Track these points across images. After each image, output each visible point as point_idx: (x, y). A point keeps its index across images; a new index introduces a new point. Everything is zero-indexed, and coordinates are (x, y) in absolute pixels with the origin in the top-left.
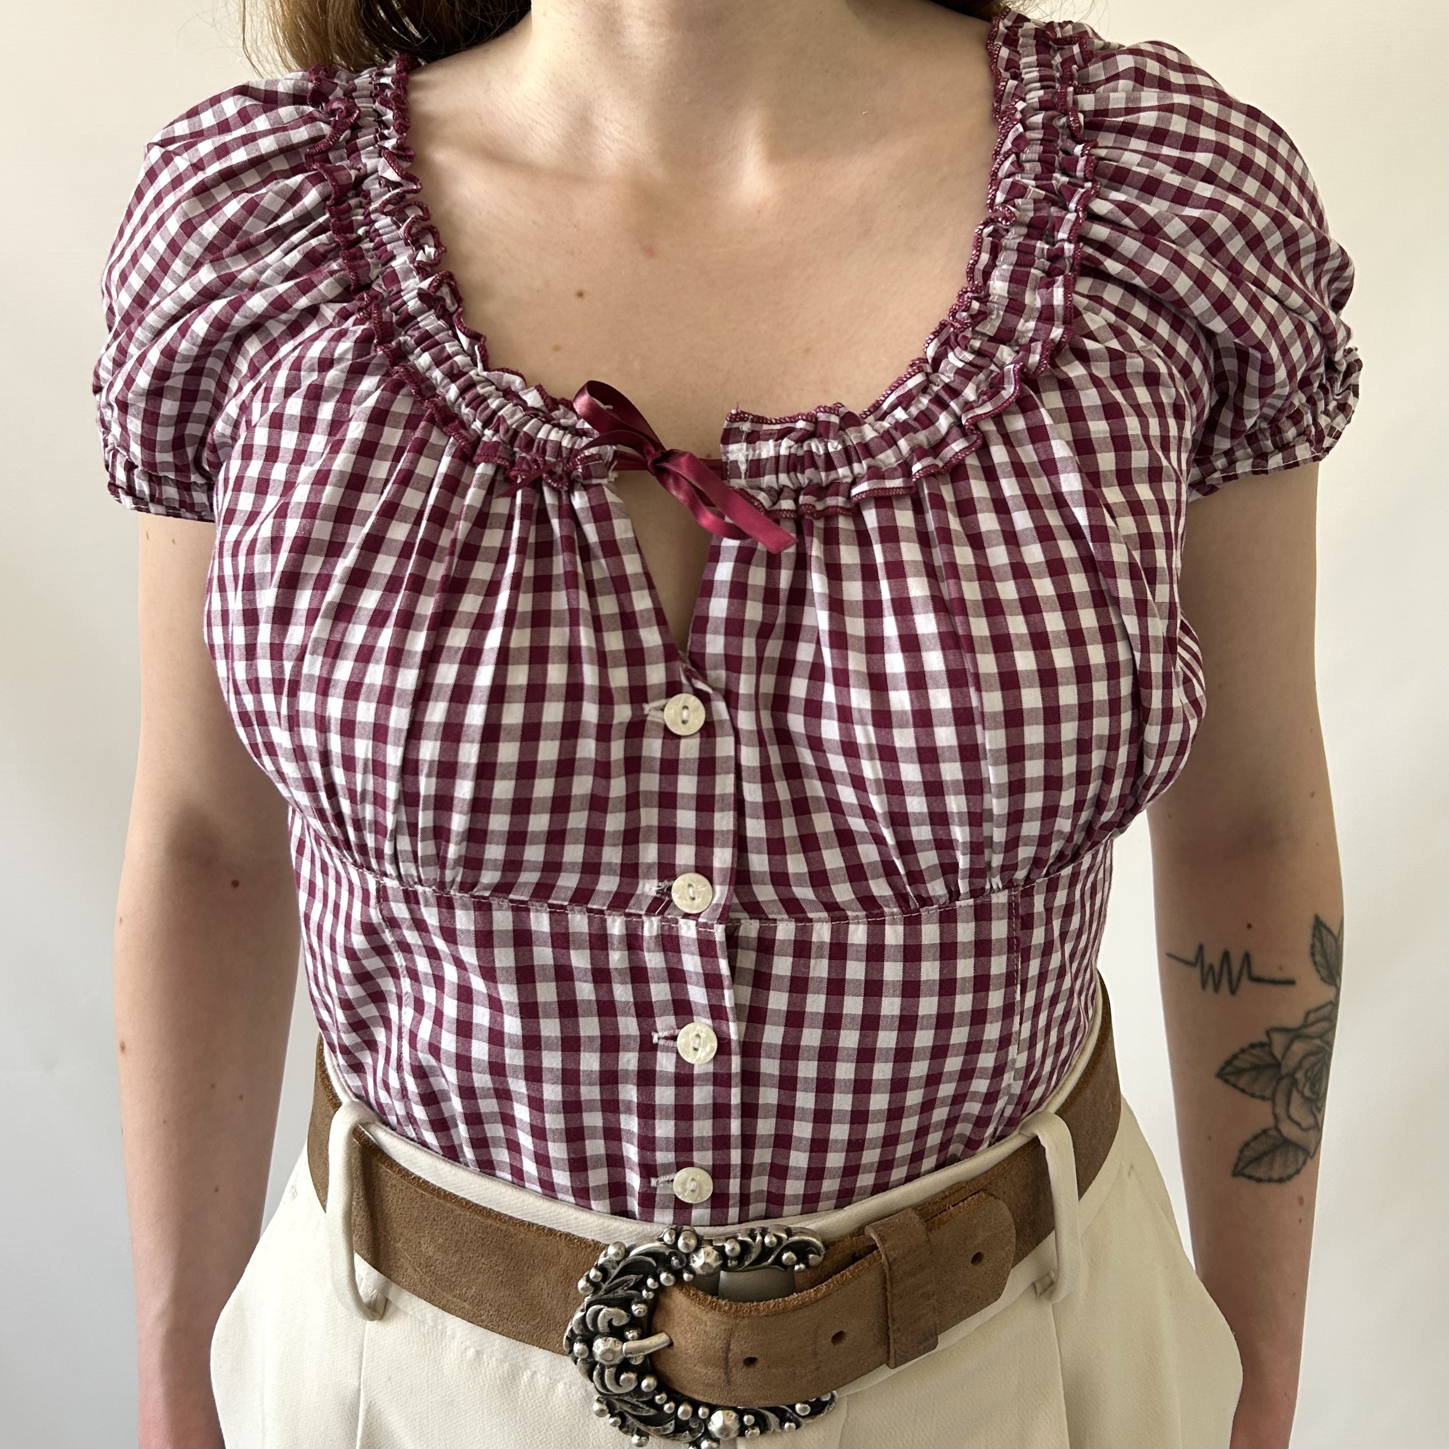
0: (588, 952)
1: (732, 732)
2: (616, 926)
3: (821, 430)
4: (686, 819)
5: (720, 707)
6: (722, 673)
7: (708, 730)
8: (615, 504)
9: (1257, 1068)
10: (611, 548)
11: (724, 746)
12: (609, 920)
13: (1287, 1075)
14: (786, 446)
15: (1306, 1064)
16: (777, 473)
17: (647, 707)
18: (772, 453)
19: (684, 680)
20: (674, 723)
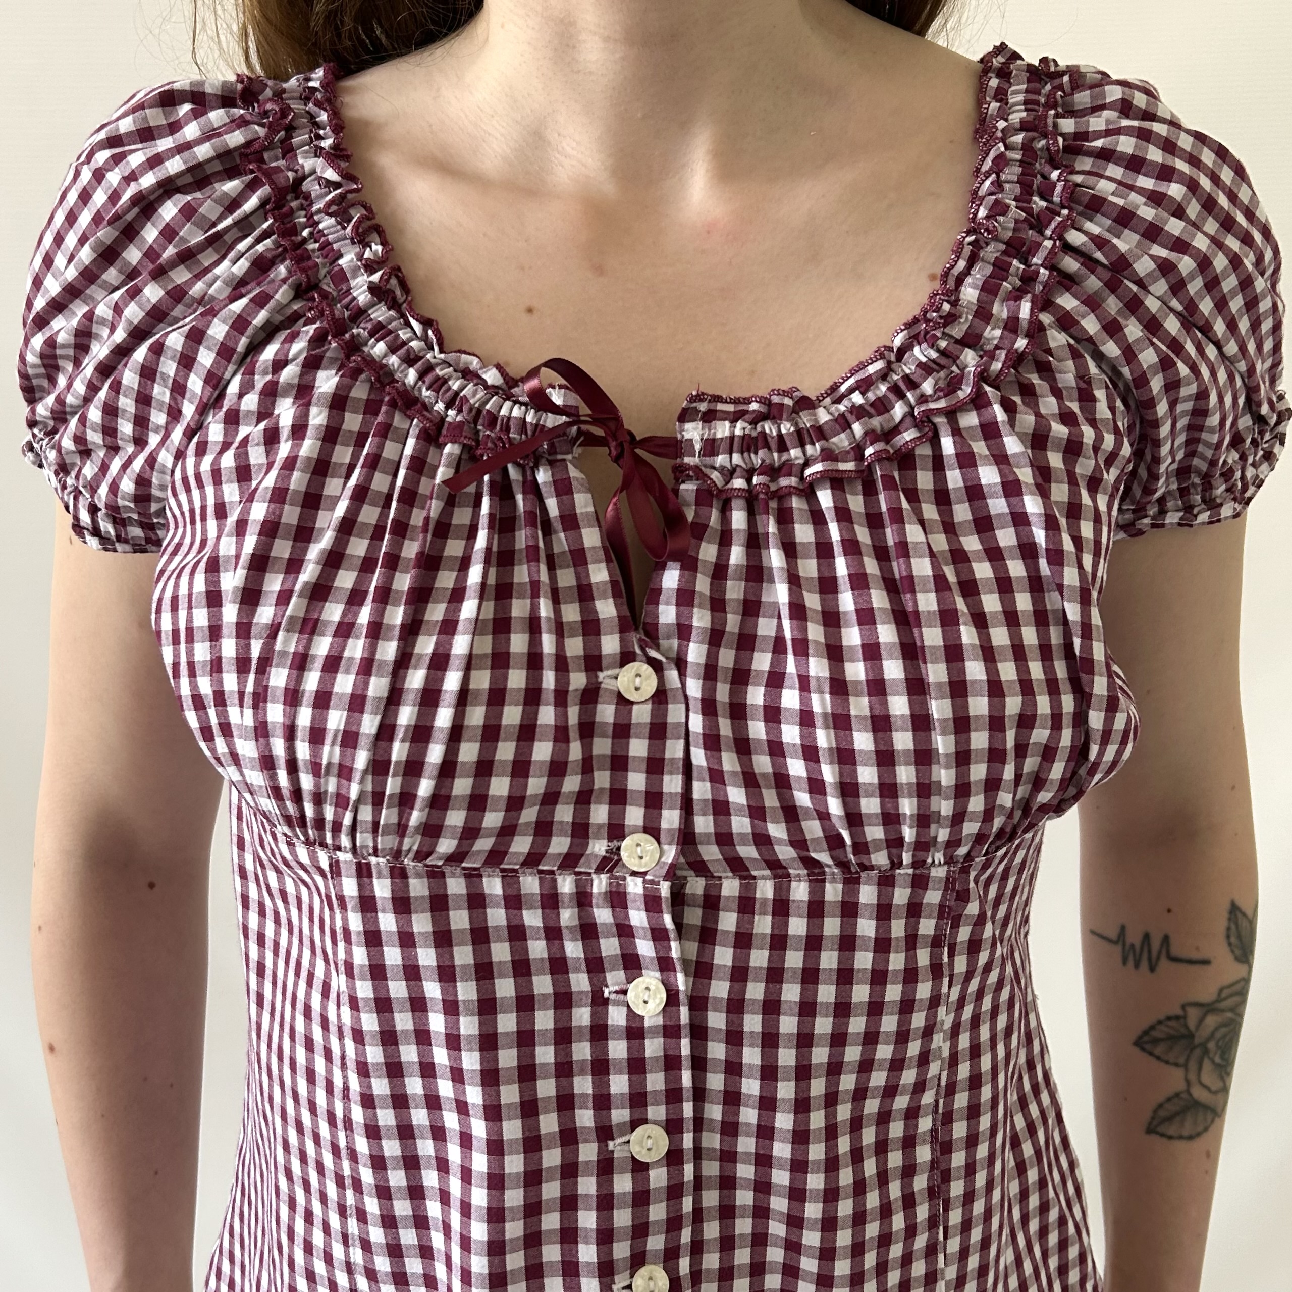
0: (540, 911)
1: (683, 700)
2: (566, 885)
3: (774, 411)
4: (636, 781)
5: (672, 675)
6: (675, 643)
7: (660, 697)
8: (577, 479)
9: (1172, 1039)
10: (570, 521)
11: (675, 713)
12: (560, 879)
13: (1201, 1045)
14: (740, 428)
15: (1218, 1035)
16: (731, 454)
17: (601, 675)
18: (727, 433)
19: (638, 651)
20: (628, 690)
